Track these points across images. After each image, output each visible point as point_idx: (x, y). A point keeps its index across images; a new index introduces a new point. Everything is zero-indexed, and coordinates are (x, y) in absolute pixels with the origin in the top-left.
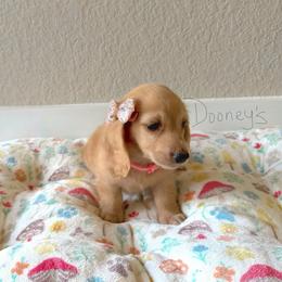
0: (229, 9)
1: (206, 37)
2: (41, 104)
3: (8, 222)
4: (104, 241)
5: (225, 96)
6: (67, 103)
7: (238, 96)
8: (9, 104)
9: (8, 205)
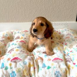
0: (63, 2)
1: (58, 8)
2: (20, 22)
3: (6, 49)
4: (27, 53)
5: (61, 21)
6: (26, 22)
7: (64, 21)
8: (13, 22)
9: (6, 45)
